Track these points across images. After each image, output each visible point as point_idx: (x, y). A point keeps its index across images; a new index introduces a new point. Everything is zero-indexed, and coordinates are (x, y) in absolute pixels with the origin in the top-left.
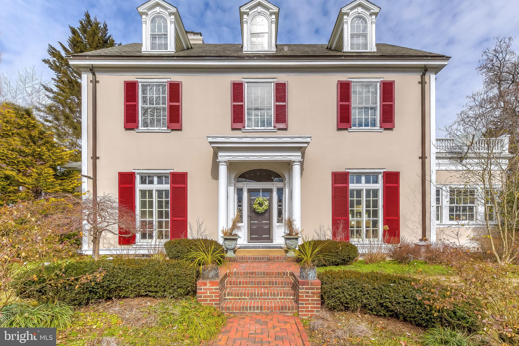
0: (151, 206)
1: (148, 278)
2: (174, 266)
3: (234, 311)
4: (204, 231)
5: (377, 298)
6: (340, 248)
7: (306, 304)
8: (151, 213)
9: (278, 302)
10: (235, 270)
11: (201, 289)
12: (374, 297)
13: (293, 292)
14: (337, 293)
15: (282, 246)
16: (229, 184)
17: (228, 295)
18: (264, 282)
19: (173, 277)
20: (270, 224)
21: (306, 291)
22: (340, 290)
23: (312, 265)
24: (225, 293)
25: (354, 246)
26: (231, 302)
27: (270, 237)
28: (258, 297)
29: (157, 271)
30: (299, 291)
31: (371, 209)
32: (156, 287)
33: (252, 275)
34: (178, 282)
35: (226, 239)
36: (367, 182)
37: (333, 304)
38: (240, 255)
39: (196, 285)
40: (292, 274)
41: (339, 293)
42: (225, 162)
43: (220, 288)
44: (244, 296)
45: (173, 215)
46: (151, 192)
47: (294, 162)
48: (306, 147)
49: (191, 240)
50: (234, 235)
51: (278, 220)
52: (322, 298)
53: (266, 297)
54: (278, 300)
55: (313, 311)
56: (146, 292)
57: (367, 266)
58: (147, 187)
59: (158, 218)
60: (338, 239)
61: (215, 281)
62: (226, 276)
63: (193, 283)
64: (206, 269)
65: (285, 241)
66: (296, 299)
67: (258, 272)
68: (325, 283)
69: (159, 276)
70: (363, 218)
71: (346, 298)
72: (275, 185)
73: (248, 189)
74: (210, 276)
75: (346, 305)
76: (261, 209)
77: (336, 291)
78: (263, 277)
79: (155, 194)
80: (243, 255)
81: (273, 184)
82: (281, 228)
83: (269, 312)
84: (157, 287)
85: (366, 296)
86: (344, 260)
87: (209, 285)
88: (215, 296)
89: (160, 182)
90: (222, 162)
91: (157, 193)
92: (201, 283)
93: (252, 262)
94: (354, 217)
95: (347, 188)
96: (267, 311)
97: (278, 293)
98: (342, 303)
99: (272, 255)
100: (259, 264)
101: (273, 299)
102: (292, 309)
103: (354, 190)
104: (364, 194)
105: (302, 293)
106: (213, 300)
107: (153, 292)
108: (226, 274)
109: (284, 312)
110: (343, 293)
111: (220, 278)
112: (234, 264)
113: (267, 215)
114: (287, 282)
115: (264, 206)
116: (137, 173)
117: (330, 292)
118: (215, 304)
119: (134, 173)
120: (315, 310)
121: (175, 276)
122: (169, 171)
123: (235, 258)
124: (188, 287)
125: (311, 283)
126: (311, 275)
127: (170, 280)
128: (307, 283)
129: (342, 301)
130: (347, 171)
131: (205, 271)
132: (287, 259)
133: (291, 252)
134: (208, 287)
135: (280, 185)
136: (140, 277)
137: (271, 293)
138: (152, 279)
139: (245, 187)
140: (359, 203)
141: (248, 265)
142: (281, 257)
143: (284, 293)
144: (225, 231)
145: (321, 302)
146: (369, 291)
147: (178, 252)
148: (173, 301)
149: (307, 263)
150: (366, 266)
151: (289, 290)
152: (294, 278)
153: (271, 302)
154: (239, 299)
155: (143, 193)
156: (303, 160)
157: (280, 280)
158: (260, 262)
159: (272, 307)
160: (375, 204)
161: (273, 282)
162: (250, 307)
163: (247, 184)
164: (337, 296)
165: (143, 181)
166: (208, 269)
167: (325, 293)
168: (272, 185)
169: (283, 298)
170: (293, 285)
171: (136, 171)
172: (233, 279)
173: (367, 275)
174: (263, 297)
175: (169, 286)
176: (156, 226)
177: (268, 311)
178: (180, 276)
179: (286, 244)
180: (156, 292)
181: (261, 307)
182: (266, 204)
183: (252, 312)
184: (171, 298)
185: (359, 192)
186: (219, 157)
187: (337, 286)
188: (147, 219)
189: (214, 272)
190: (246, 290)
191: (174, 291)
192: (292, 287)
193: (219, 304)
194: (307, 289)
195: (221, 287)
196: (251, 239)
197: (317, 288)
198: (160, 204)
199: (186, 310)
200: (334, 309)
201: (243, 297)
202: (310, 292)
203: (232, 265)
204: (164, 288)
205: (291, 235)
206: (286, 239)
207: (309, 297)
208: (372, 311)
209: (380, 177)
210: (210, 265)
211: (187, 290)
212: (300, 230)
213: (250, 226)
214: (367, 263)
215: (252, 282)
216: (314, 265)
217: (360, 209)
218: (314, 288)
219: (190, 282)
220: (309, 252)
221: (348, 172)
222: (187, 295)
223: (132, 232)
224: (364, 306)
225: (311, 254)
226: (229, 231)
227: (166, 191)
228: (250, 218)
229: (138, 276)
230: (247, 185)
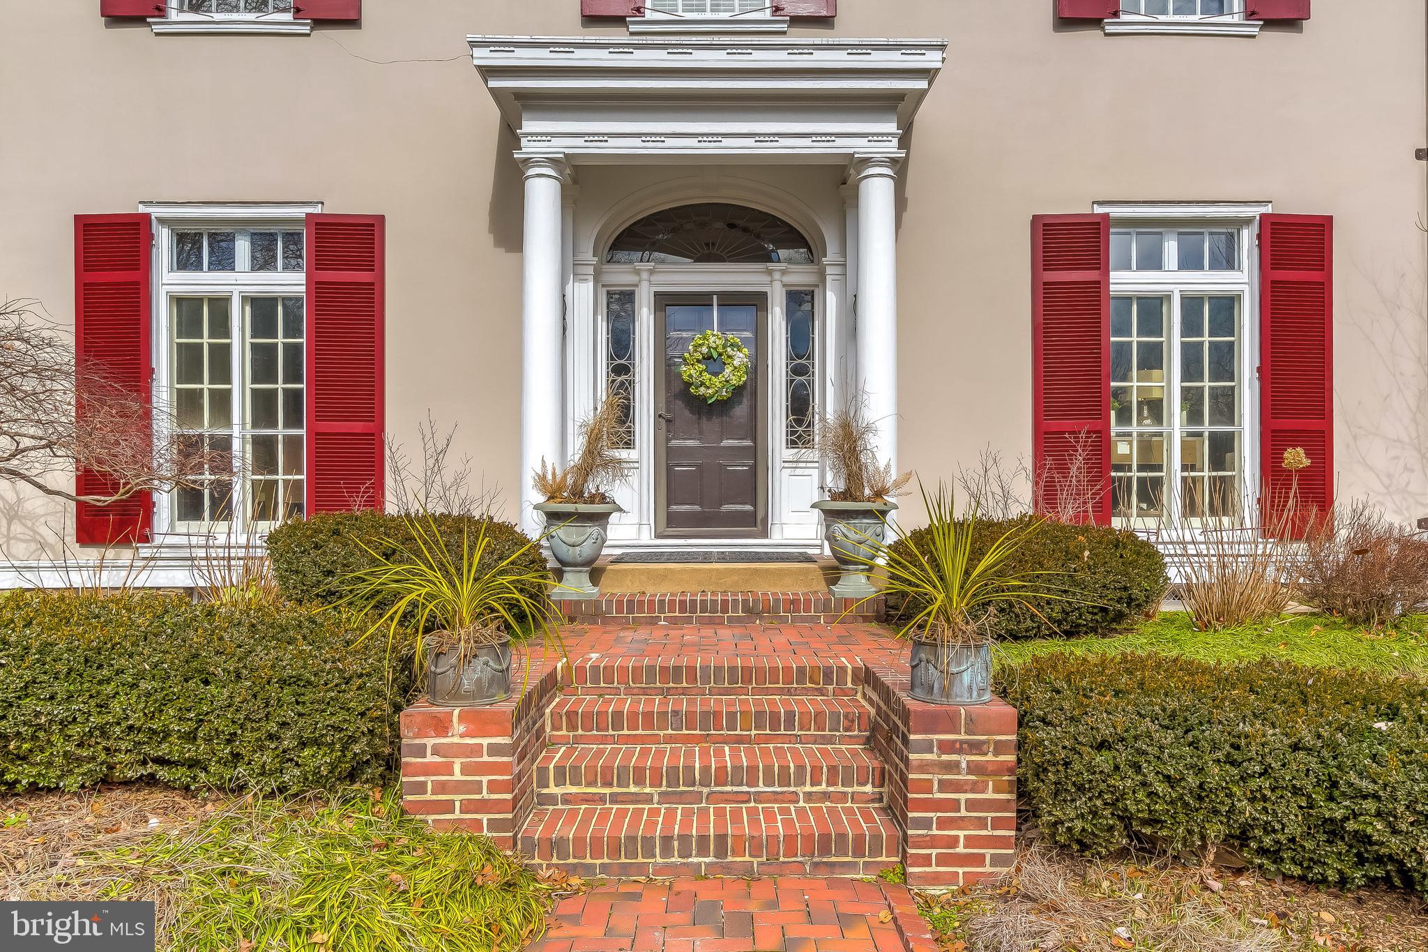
0: (222, 370)
1: (148, 695)
2: (283, 637)
3: (588, 860)
4: (457, 482)
5: (1309, 797)
6: (1087, 553)
7: (942, 824)
8: (222, 402)
9: (801, 812)
10: (594, 656)
11: (421, 751)
12: (1296, 791)
13: (876, 764)
14: (1107, 768)
15: (811, 551)
16: (569, 268)
17: (560, 781)
18: (732, 716)
19: (273, 691)
20: (756, 455)
21: (945, 757)
22: (1123, 756)
23: (973, 627)
24: (543, 771)
25: (1146, 544)
26: (573, 814)
27: (755, 513)
28: (705, 790)
29: (196, 656)
30: (906, 761)
31: (1207, 384)
32: (191, 737)
33: (677, 679)
34: (300, 715)
35: (553, 517)
36: (1190, 261)
37: (1079, 824)
38: (618, 591)
39: (395, 727)
40: (867, 677)
41: (1117, 768)
42: (553, 162)
43: (514, 746)
44: (636, 783)
45: (319, 413)
46: (220, 305)
47: (866, 162)
48: (922, 94)
49: (393, 519)
50: (592, 499)
51: (793, 433)
52: (1022, 791)
53: (745, 789)
54: (801, 804)
55: (979, 860)
56: (144, 763)
57: (1209, 637)
58: (205, 281)
59: (254, 425)
60: (1066, 515)
61: (494, 708)
62: (549, 685)
63: (381, 719)
64: (445, 648)
65: (828, 527)
66: (892, 797)
67: (705, 668)
68: (1043, 720)
69: (206, 682)
70: (1170, 424)
71: (1150, 794)
72: (777, 276)
73: (657, 294)
74: (467, 685)
75: (1148, 831)
76: (713, 387)
77: (1102, 760)
78: (727, 692)
79: (239, 317)
80: (636, 590)
81: (770, 272)
82: (807, 472)
83: (760, 864)
84: (195, 738)
85: (1254, 784)
86: (1104, 610)
87: (462, 729)
88: (493, 786)
89: (263, 261)
90: (538, 164)
91: (248, 309)
92: (419, 719)
93: (673, 621)
94: (1128, 421)
95: (1098, 288)
96: (747, 858)
97: (801, 768)
98: (1126, 819)
99: (767, 590)
100: (708, 632)
101: (776, 798)
102: (875, 851)
103: (1128, 299)
104: (1175, 315)
105: (924, 767)
106: (483, 806)
107: (176, 764)
108: (553, 674)
109: (833, 864)
110: (1137, 768)
111: (518, 697)
112: (593, 632)
113: (741, 411)
114: (846, 716)
115: (728, 370)
116: (162, 221)
117: (1067, 764)
118: (493, 825)
119: (147, 217)
120: (988, 852)
121: (283, 683)
122: (299, 212)
123: (597, 604)
124: (353, 739)
125: (970, 719)
126: (966, 678)
127: (259, 702)
128: (950, 722)
129: (1133, 808)
130: (1098, 210)
131: (442, 659)
132: (837, 610)
133: (853, 577)
134: (456, 740)
135: (800, 276)
136: (109, 689)
137: (768, 770)
138: (166, 701)
139: (645, 285)
140: (1152, 358)
141: (659, 634)
142: (807, 602)
143: (833, 770)
144: (550, 477)
145: (1019, 811)
146: (1269, 760)
147: (330, 573)
148: (278, 809)
149: (948, 620)
150: (1202, 636)
151: (854, 753)
152: (875, 697)
153: (770, 816)
154: (614, 798)
155: (187, 308)
156: (908, 154)
157: (809, 703)
158: (711, 622)
159: (772, 839)
160: (1224, 362)
161: (775, 716)
162: (667, 840)
163: (652, 272)
164: (1103, 786)
165: (187, 259)
166: (454, 647)
167: (1040, 771)
168: (766, 279)
169: (826, 796)
170: (875, 728)
171: (156, 212)
172: (585, 701)
173: (1246, 679)
174: (728, 788)
175: (256, 735)
176: (243, 458)
177: (755, 861)
178: (309, 683)
179: (830, 538)
180: (193, 764)
181: (721, 839)
182: (736, 363)
183: (674, 865)
184: (272, 795)
185: (1152, 308)
186: (524, 141)
187: (1106, 731)
188: (206, 427)
189: (486, 663)
190: (644, 753)
191: (285, 758)
192: (868, 740)
193: (513, 824)
194: (946, 747)
195: (520, 738)
196: (671, 522)
197: (997, 743)
198: (263, 364)
199: (342, 857)
200: (1084, 847)
201: (633, 789)
202: (964, 765)
203: (583, 633)
204: (229, 742)
205: (855, 500)
206: (832, 515)
207: (958, 787)
208: (1278, 860)
209: (1247, 240)
210: (466, 630)
211: (349, 755)
212: (893, 475)
213: (668, 459)
214: (1206, 626)
215: (676, 713)
216: (981, 633)
217: (1154, 384)
218: (983, 742)
219: (363, 714)
220: (954, 565)
221: (1106, 216)
222: (353, 782)
223: (125, 484)
224: (1242, 837)
225: (967, 573)
226: (570, 481)
227: (291, 303)
228: (666, 423)
229: (100, 683)
230: (654, 278)
